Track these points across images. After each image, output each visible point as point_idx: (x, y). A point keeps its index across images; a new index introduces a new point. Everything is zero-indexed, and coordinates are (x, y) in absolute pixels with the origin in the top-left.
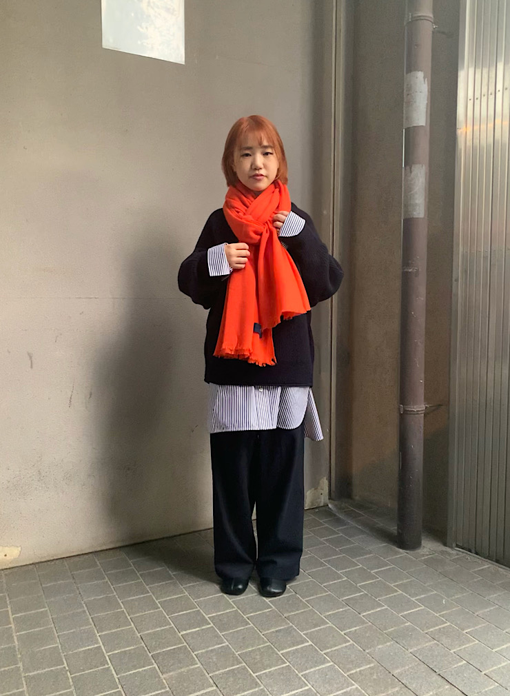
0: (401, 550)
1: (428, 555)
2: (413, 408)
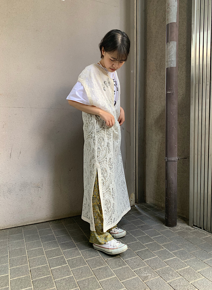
1: (179, 230)
2: (172, 159)
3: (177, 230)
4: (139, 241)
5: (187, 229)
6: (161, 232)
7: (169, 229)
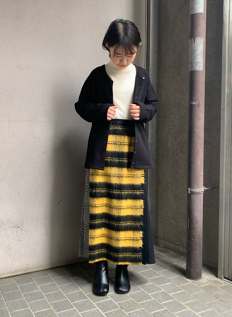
0: (188, 280)
1: (205, 283)
2: (197, 190)
3: (203, 284)
4: (154, 299)
5: (215, 282)
6: (183, 287)
7: (192, 282)
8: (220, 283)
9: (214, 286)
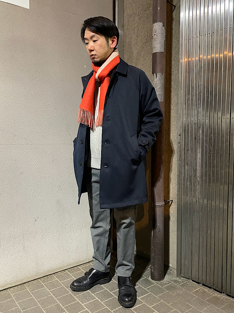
0: (153, 281)
2: (159, 204)
6: (149, 289)
7: (156, 284)
8: (178, 282)
9: (174, 285)
